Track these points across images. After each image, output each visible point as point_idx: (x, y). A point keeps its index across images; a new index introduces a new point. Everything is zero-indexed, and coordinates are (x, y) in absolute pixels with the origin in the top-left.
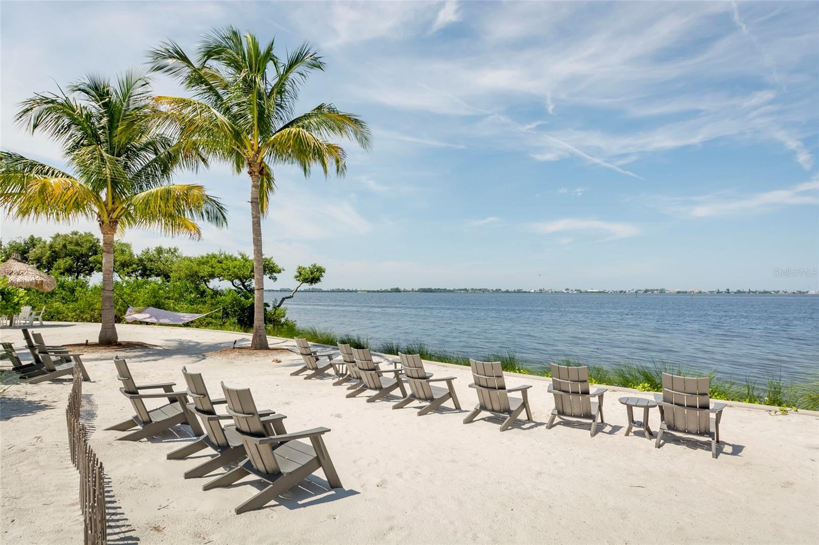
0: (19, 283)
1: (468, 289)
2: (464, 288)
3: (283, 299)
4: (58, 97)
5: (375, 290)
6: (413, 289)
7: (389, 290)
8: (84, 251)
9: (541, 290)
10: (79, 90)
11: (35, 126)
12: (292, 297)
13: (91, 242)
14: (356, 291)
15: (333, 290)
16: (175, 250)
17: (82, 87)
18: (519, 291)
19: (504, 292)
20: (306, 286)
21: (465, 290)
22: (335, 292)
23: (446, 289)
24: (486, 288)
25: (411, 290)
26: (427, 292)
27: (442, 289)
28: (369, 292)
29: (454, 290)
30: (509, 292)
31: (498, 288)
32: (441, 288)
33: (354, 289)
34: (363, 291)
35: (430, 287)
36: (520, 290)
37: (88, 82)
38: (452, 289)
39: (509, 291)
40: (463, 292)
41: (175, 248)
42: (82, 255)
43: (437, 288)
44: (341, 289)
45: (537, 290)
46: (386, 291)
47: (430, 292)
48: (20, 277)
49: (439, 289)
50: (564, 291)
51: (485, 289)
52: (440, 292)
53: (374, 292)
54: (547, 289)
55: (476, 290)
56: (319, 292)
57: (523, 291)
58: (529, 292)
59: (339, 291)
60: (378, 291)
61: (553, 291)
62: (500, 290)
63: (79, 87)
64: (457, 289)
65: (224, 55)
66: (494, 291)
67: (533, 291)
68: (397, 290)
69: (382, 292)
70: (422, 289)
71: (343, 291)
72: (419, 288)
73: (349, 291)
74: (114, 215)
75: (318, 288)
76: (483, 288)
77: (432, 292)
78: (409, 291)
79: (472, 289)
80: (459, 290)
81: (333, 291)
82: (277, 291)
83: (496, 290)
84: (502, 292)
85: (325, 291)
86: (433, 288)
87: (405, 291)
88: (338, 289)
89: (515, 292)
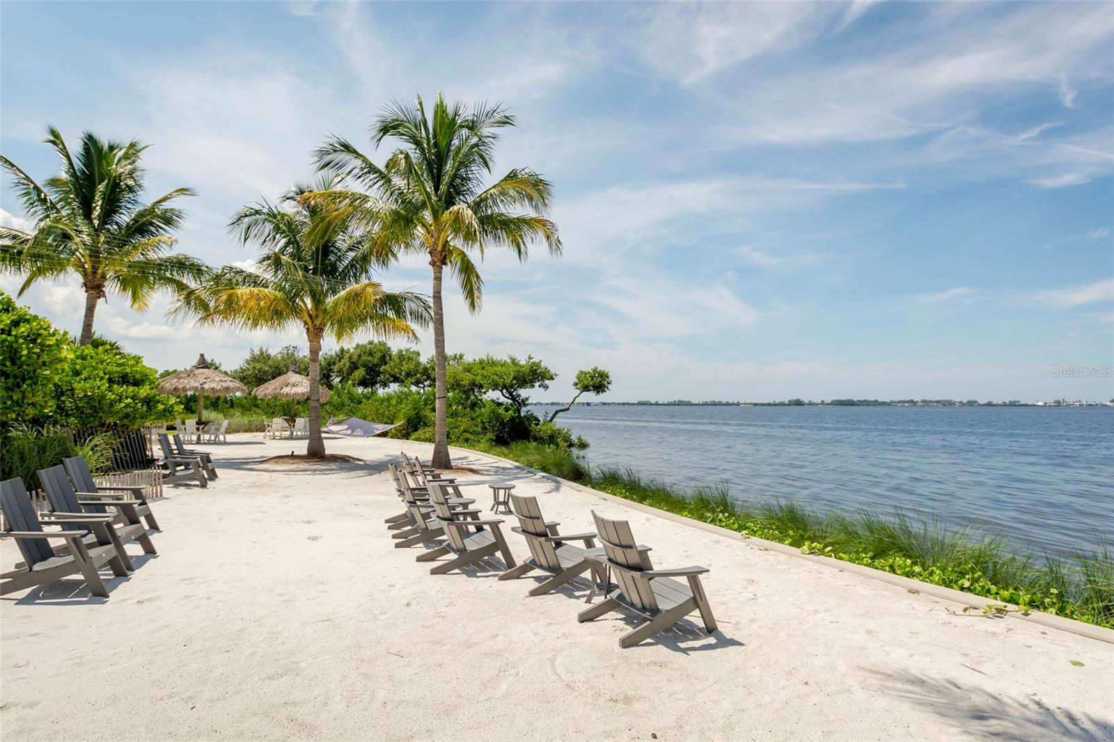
0: (293, 395)
1: (915, 400)
2: (908, 399)
3: (557, 412)
4: (264, 207)
5: (765, 402)
6: (823, 401)
7: (786, 402)
8: (376, 361)
9: (1058, 402)
10: (288, 198)
11: (245, 240)
12: (568, 409)
13: (381, 351)
14: (738, 404)
15: (706, 402)
16: (461, 357)
17: (289, 195)
18: (1013, 404)
19: (983, 405)
20: (590, 396)
21: (912, 401)
22: (708, 405)
23: (876, 401)
24: (948, 399)
25: (820, 402)
26: (845, 405)
27: (871, 401)
28: (756, 405)
29: (892, 402)
30: (993, 405)
31: (972, 399)
32: (869, 400)
33: (735, 402)
34: (747, 404)
35: (850, 398)
36: (1015, 402)
37: (294, 189)
38: (888, 401)
39: (994, 403)
40: (907, 405)
41: (460, 355)
42: (375, 365)
43: (862, 399)
44: (716, 401)
45: (1051, 401)
46: (783, 404)
47: (851, 405)
48: (294, 388)
49: (865, 401)
50: (1108, 403)
51: (946, 401)
52: (868, 405)
53: (762, 405)
54: (1070, 400)
55: (931, 402)
56: (687, 405)
57: (1021, 403)
58: (1034, 405)
59: (714, 404)
60: (770, 405)
61: (1084, 403)
62: (976, 402)
63: (288, 196)
64: (897, 400)
65: (401, 130)
66: (964, 404)
67: (1040, 403)
68: (798, 403)
69: (775, 405)
70: (837, 401)
71: (720, 404)
72: (834, 399)
73: (728, 404)
74: (318, 322)
75: (687, 400)
76: (944, 399)
77: (854, 405)
78: (817, 404)
79: (925, 401)
80: (899, 402)
81: (706, 404)
82: (633, 404)
83: (968, 402)
84: (980, 405)
85: (695, 405)
86: (855, 400)
87: (810, 404)
88: (714, 401)
89: (1005, 405)
